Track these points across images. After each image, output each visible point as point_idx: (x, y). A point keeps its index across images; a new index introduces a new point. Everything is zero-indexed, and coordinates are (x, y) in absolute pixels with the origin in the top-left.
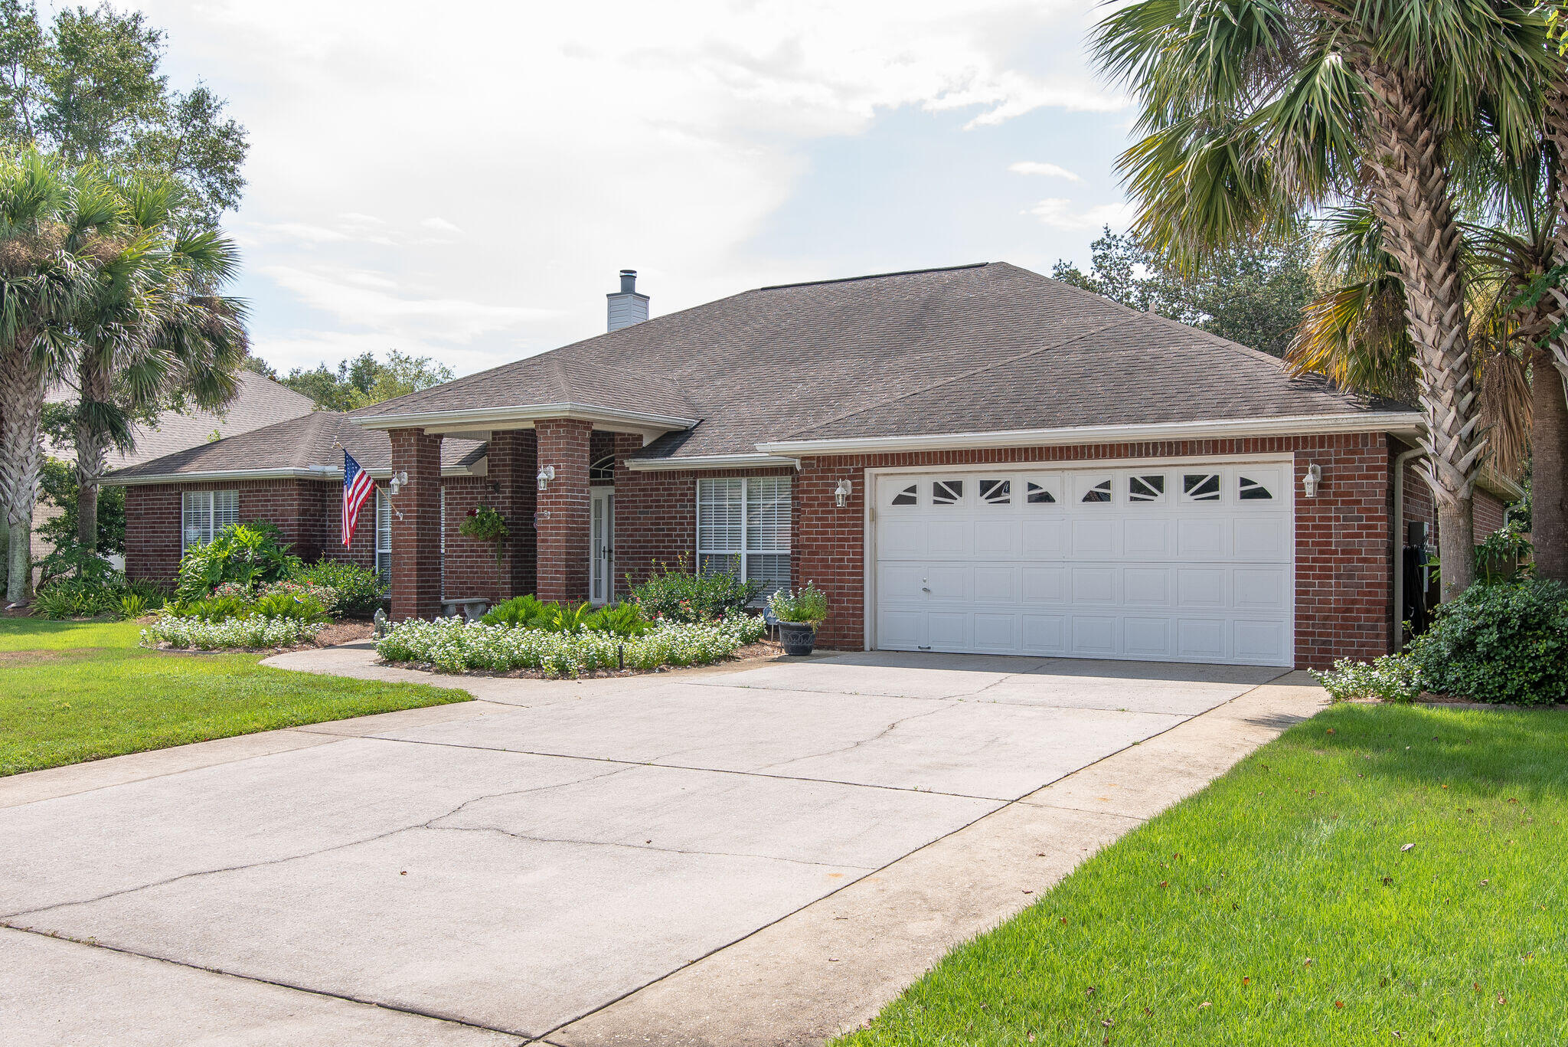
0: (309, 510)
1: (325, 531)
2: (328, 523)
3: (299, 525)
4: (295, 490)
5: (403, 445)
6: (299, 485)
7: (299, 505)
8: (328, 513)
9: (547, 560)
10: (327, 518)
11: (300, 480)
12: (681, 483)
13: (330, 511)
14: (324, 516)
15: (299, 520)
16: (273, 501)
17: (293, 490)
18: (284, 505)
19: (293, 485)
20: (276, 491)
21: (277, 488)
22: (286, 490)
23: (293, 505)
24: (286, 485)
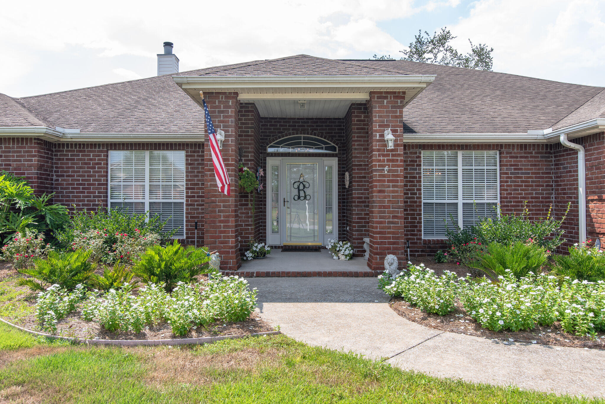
0: (43, 165)
1: (52, 184)
2: (55, 178)
3: (38, 178)
4: (34, 148)
6: (38, 144)
7: (38, 161)
8: (54, 169)
10: (54, 174)
11: (38, 139)
12: (411, 153)
13: (56, 167)
14: (52, 171)
15: (37, 173)
16: (5, 156)
17: (31, 147)
18: (20, 161)
19: (31, 143)
20: (9, 148)
21: (11, 145)
22: (21, 148)
23: (31, 160)
24: (22, 143)
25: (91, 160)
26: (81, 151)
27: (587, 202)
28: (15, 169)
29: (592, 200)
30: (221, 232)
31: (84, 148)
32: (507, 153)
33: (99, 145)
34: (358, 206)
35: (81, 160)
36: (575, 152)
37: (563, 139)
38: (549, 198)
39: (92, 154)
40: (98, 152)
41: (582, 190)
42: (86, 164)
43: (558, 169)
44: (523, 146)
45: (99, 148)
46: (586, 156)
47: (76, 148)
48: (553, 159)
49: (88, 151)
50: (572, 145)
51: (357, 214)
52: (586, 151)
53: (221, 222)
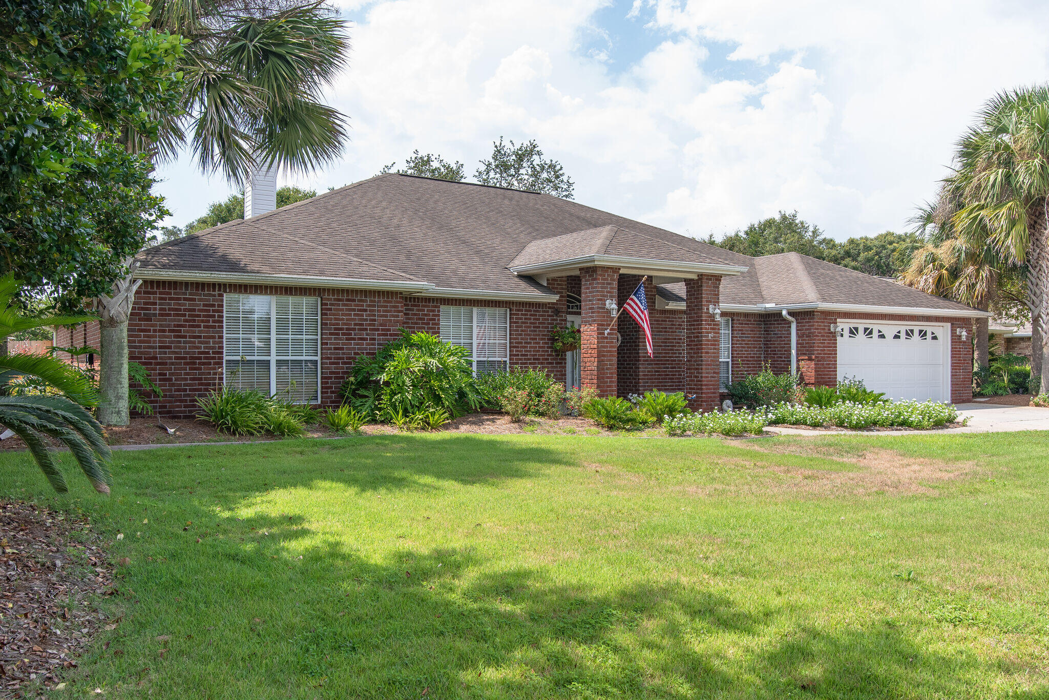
5: (607, 279)
9: (709, 365)
12: (679, 318)
16: (370, 311)
17: (398, 302)
18: (386, 316)
19: (397, 298)
20: (375, 301)
21: (377, 299)
22: (389, 302)
23: (398, 316)
24: (388, 298)
25: (426, 315)
26: (415, 306)
27: (798, 361)
28: (381, 325)
29: (803, 360)
30: (608, 386)
31: (418, 302)
32: (738, 320)
33: (433, 299)
34: (643, 364)
35: (415, 314)
36: (790, 323)
37: (784, 313)
38: (760, 357)
39: (426, 309)
40: (433, 307)
41: (794, 352)
42: (420, 319)
43: (768, 334)
44: (746, 315)
45: (433, 302)
46: (797, 326)
47: (410, 301)
48: (763, 326)
49: (423, 306)
50: (790, 318)
51: (643, 371)
52: (797, 323)
53: (608, 378)
